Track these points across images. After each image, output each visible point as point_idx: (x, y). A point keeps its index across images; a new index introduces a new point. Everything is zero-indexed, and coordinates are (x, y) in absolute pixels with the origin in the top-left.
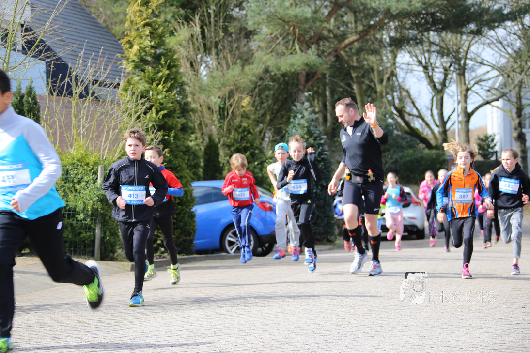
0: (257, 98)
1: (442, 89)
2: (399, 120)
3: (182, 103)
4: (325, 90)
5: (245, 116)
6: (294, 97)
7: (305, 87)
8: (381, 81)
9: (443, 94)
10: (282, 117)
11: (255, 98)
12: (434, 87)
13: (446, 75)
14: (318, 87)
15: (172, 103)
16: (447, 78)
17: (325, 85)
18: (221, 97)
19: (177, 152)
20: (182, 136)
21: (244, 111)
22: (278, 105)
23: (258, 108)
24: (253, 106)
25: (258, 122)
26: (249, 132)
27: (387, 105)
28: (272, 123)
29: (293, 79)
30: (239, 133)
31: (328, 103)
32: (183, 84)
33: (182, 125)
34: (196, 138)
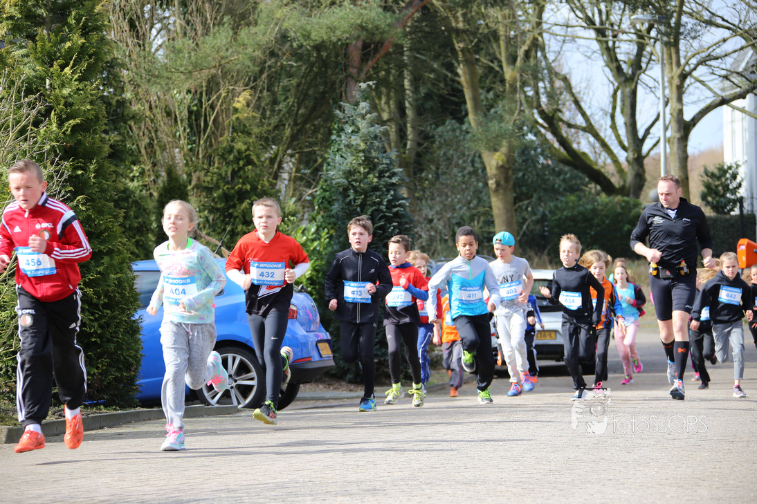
0: (265, 93)
1: (634, 74)
2: (549, 136)
3: (114, 102)
4: (401, 76)
5: (241, 129)
6: (338, 91)
7: (360, 70)
8: (513, 59)
9: (637, 83)
10: (316, 131)
11: (261, 92)
12: (619, 70)
13: (641, 48)
14: (388, 72)
15: (91, 103)
16: (644, 53)
17: (401, 67)
18: (193, 91)
19: (104, 202)
20: (113, 168)
21: (238, 118)
22: (306, 108)
23: (268, 113)
24: (257, 107)
25: (266, 141)
26: (249, 162)
27: (525, 105)
28: (295, 143)
29: (337, 56)
30: (228, 164)
31: (407, 105)
32: (112, 64)
33: (111, 146)
34: (142, 173)
